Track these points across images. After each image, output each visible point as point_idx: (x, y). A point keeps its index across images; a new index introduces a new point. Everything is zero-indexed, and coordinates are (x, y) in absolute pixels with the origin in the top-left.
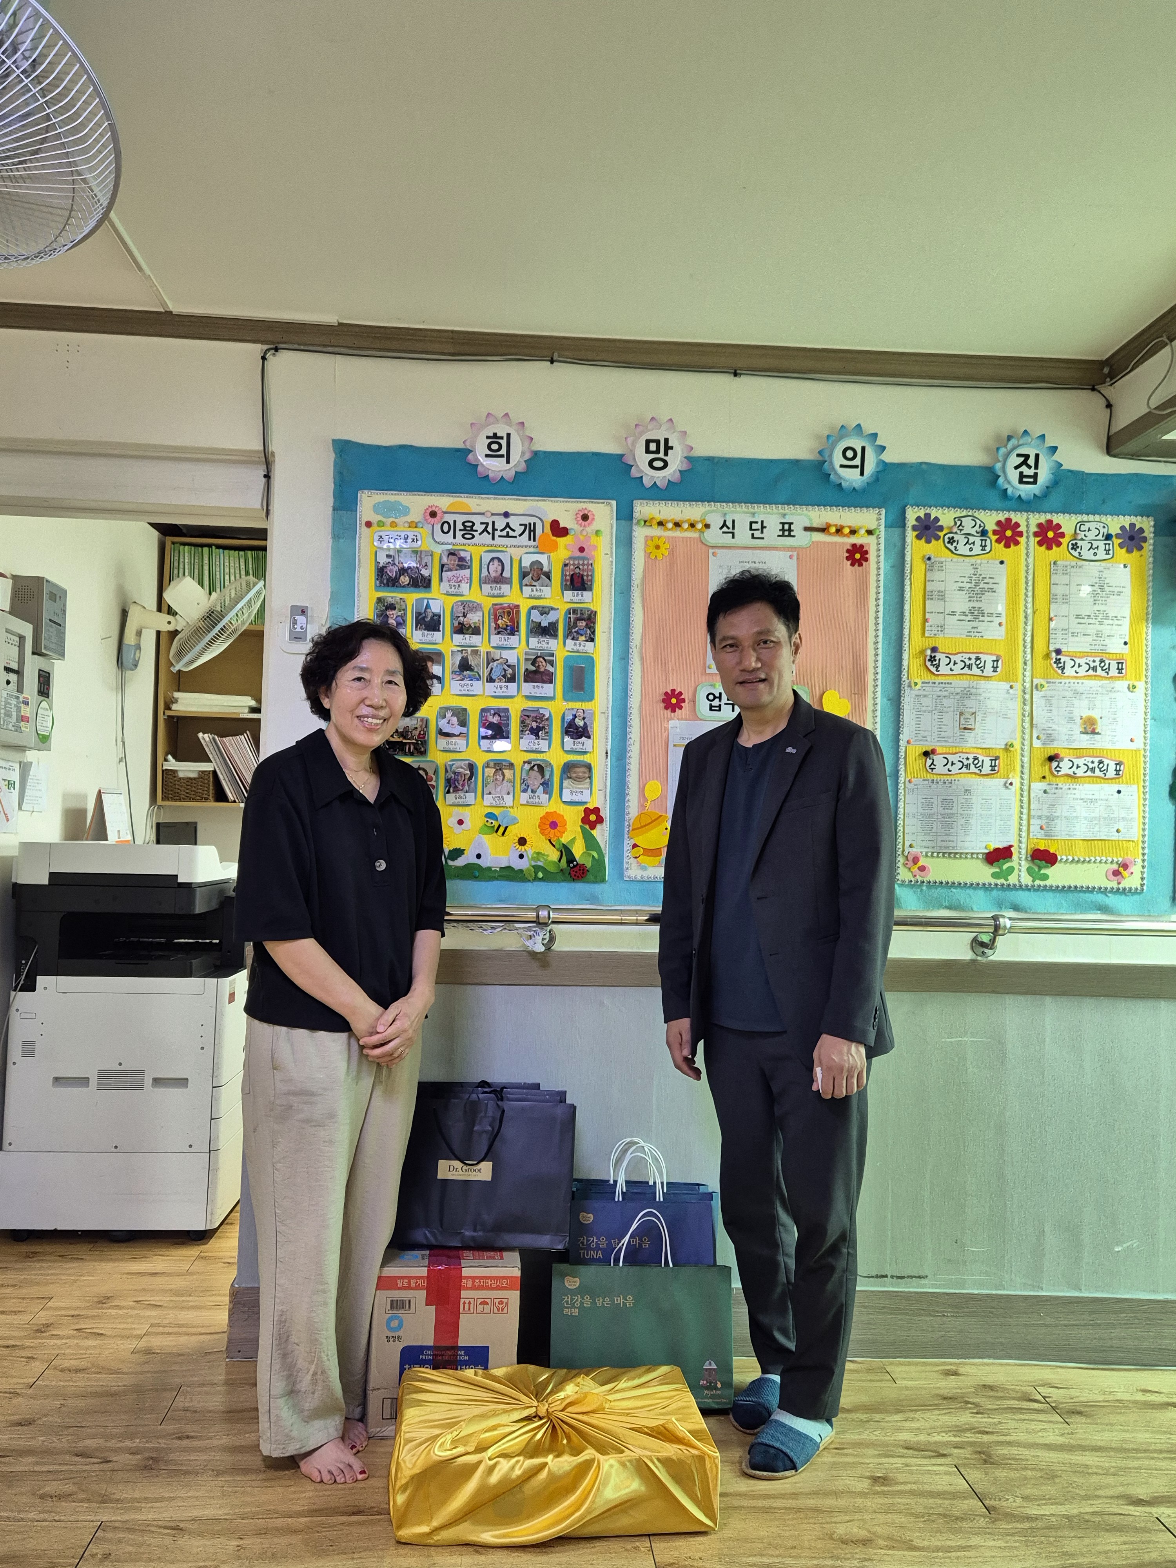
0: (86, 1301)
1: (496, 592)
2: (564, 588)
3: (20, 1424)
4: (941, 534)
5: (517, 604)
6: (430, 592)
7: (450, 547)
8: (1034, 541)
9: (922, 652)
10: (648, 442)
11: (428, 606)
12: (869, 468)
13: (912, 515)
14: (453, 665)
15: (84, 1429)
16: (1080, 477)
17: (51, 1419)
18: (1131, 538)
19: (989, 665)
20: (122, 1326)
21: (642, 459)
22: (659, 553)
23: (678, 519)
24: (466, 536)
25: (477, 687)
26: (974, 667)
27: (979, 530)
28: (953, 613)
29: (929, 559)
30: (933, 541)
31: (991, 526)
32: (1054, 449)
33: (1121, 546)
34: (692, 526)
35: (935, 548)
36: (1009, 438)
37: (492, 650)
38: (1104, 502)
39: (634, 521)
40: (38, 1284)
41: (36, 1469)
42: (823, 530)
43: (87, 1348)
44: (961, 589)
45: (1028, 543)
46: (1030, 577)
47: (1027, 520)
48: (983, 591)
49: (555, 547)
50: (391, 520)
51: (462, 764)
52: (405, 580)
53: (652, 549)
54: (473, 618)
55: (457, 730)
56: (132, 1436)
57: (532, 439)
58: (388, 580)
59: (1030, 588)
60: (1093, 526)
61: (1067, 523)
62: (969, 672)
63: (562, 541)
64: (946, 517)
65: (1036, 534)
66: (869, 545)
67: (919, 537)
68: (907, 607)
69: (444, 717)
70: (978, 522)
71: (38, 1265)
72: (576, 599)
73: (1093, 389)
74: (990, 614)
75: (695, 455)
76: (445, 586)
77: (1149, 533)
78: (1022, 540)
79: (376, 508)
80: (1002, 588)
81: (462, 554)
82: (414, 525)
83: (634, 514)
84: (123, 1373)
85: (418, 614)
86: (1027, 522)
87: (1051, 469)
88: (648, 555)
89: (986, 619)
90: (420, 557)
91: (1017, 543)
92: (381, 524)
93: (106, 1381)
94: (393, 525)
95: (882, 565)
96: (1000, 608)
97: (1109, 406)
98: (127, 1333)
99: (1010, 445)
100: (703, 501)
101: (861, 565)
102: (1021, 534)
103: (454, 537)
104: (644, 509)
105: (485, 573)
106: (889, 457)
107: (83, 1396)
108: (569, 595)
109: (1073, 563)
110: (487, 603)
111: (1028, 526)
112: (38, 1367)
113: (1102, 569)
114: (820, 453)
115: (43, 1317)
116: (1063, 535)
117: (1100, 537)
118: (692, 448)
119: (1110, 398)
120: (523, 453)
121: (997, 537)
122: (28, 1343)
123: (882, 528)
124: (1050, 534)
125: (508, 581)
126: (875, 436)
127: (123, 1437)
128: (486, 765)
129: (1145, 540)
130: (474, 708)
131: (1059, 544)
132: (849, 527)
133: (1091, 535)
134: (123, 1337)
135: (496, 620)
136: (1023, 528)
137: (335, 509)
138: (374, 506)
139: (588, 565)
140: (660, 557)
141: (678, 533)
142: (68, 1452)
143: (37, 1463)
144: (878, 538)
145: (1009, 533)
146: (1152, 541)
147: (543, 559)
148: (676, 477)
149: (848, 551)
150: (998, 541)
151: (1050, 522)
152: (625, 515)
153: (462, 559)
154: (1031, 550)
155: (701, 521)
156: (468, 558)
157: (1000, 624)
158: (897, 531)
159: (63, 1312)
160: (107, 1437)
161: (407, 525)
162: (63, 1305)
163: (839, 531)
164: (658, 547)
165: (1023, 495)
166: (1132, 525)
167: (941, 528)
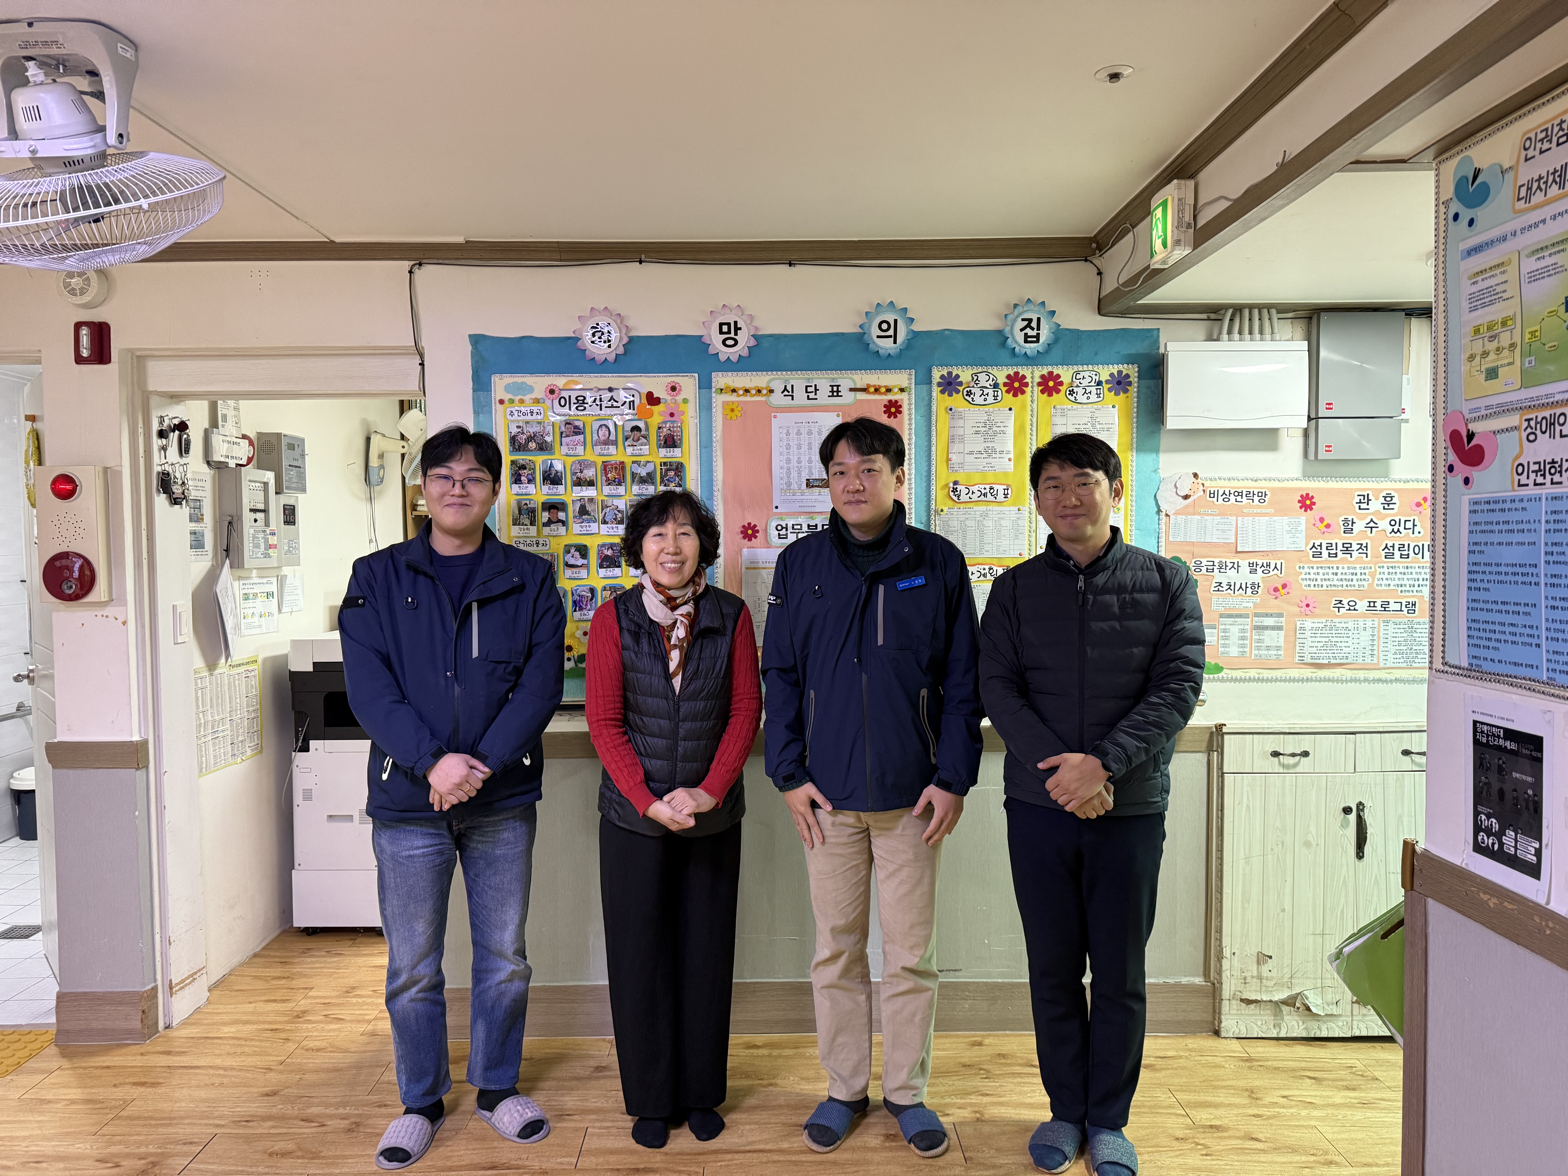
0: (338, 991)
1: (605, 452)
2: (659, 447)
3: (267, 1095)
4: (961, 388)
5: (622, 460)
6: (553, 454)
7: (567, 417)
8: (1037, 389)
9: (947, 485)
10: (721, 325)
11: (551, 466)
12: (901, 337)
13: (937, 374)
14: (574, 511)
15: (311, 1099)
16: (1077, 334)
17: (290, 1090)
18: (1119, 383)
19: (1001, 492)
20: (357, 1012)
21: (716, 340)
22: (733, 415)
23: (747, 386)
24: (580, 408)
25: (594, 527)
26: (989, 494)
27: (992, 383)
28: (971, 453)
29: (951, 409)
30: (954, 394)
31: (1002, 379)
32: (1053, 313)
33: (1110, 390)
34: (759, 391)
35: (957, 401)
36: (1016, 306)
37: (606, 498)
38: (1096, 354)
39: (714, 390)
40: (305, 976)
41: (271, 1131)
42: (864, 390)
43: (329, 1031)
44: (977, 433)
45: (1033, 392)
46: (1035, 420)
47: (1032, 373)
48: (995, 433)
49: (651, 415)
50: (520, 397)
51: (585, 588)
52: (532, 445)
53: (728, 412)
54: (589, 473)
55: (580, 562)
56: (344, 1105)
57: (627, 327)
58: (519, 447)
59: (1034, 429)
60: (1086, 374)
61: (1065, 374)
62: (985, 499)
63: (656, 409)
64: (965, 375)
65: (1039, 384)
66: (902, 400)
67: (942, 392)
68: (933, 448)
69: (569, 552)
70: (992, 377)
71: (309, 960)
72: (669, 455)
73: (1086, 260)
74: (1001, 452)
75: (760, 333)
76: (565, 450)
77: (1134, 378)
78: (1028, 390)
79: (507, 388)
80: (1010, 430)
81: (577, 423)
82: (537, 401)
83: (713, 384)
84: (351, 1052)
85: (545, 472)
86: (1033, 374)
87: (1050, 329)
88: (725, 416)
89: (998, 455)
90: (544, 427)
91: (1023, 392)
92: (512, 401)
93: (338, 1059)
94: (522, 401)
95: (913, 417)
96: (1010, 446)
97: (1100, 273)
98: (361, 1018)
99: (1016, 312)
100: (767, 371)
101: (896, 417)
102: (1027, 385)
103: (570, 409)
104: (720, 380)
105: (595, 437)
106: (916, 327)
107: (316, 1071)
108: (663, 451)
109: (1069, 407)
110: (599, 460)
111: (1032, 378)
112: (291, 1046)
113: (1093, 410)
114: (861, 326)
115: (304, 1004)
116: (1061, 384)
117: (1093, 384)
118: (757, 328)
119: (1100, 267)
120: (621, 339)
121: (1006, 388)
122: (288, 1027)
123: (913, 386)
124: (1051, 384)
125: (615, 443)
126: (905, 310)
127: (338, 1105)
128: (604, 589)
129: (1130, 384)
130: (593, 544)
131: (1058, 391)
132: (885, 387)
133: (1085, 382)
134: (359, 1022)
135: (606, 474)
136: (1028, 380)
137: (474, 390)
138: (505, 387)
139: (677, 427)
140: (734, 418)
141: (748, 398)
142: (296, 1118)
143: (273, 1127)
144: (909, 394)
145: (1016, 385)
146: (1136, 385)
147: (641, 424)
148: (745, 353)
149: (885, 406)
150: (1008, 392)
151: (1051, 373)
152: (705, 385)
153: (576, 427)
154: (1035, 398)
155: (766, 388)
156: (582, 426)
157: (1010, 460)
158: (925, 387)
159: (318, 1001)
160: (327, 1105)
161: (531, 401)
162: (320, 994)
163: (877, 390)
164: (732, 410)
165: (1029, 353)
166: (1120, 372)
167: (961, 384)
